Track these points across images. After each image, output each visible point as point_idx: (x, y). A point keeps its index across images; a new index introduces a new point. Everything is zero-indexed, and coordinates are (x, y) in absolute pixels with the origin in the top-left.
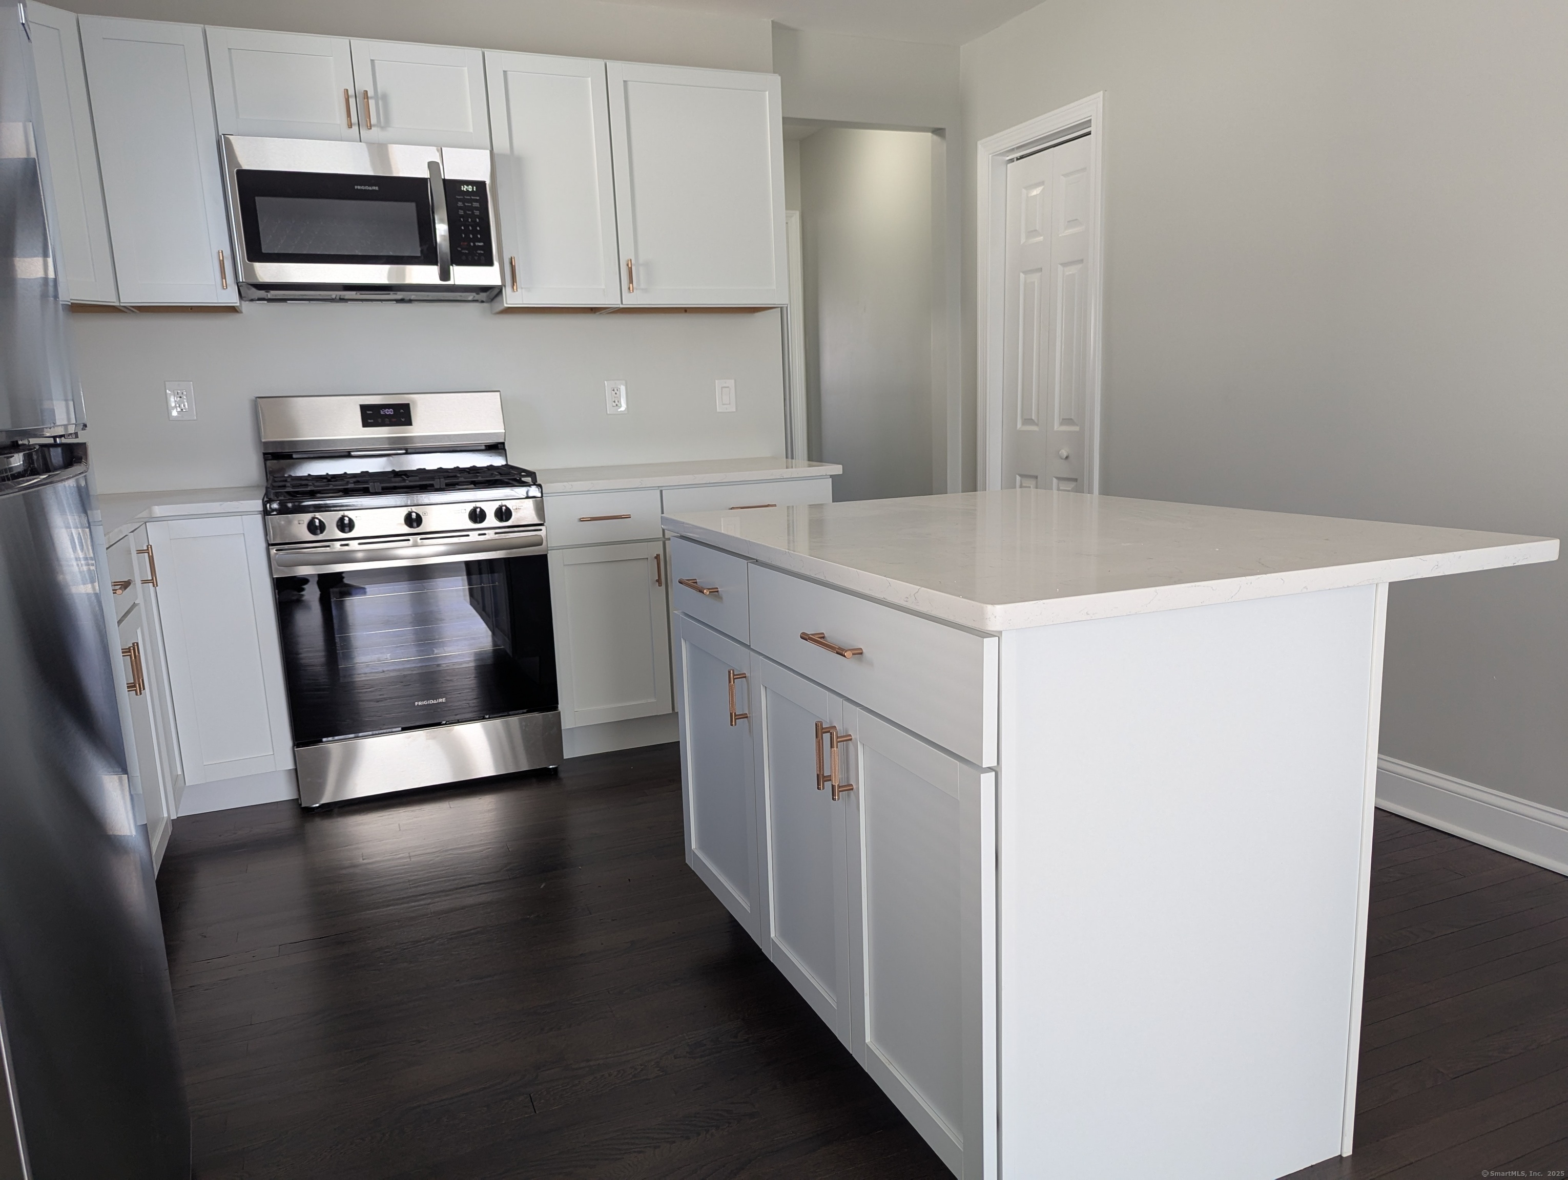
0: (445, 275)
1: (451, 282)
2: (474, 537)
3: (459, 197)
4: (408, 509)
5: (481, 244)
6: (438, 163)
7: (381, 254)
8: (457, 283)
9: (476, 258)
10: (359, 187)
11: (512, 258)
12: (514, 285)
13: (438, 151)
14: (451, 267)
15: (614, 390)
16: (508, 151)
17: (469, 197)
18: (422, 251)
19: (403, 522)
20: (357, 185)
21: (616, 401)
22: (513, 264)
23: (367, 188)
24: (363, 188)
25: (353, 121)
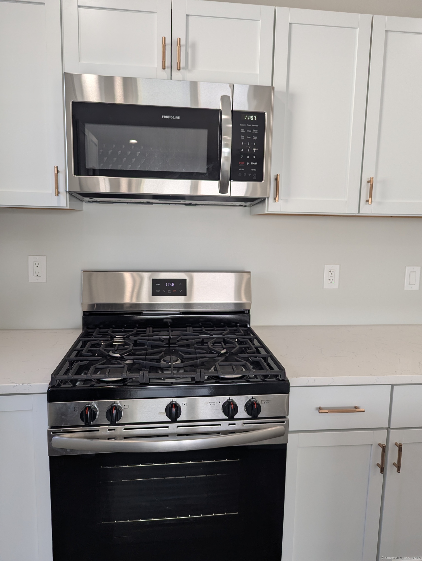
0: (223, 188)
1: (228, 194)
2: (225, 426)
3: (242, 125)
4: (171, 399)
5: (255, 163)
6: (229, 97)
7: (176, 171)
8: (232, 195)
9: (250, 175)
10: (165, 117)
11: (277, 175)
12: (276, 197)
13: (230, 87)
14: (230, 182)
15: (330, 272)
16: (284, 89)
17: (250, 125)
18: (208, 169)
19: (164, 411)
20: (164, 115)
21: (331, 280)
22: (278, 180)
23: (171, 117)
24: (168, 117)
25: (166, 65)
